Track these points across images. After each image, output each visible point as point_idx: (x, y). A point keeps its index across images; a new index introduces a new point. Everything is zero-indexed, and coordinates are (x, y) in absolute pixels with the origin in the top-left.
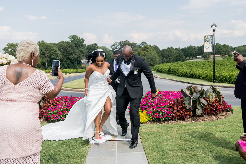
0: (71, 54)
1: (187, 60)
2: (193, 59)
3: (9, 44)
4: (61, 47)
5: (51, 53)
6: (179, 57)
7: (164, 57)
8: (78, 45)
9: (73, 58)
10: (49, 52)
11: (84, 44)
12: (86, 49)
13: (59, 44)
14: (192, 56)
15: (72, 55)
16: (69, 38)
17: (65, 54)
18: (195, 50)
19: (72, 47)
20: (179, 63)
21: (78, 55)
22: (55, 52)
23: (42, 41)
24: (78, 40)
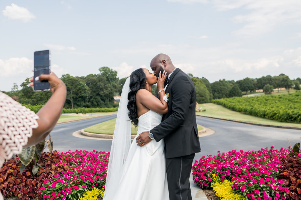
0: (102, 89)
1: (244, 95)
2: (251, 94)
3: (27, 78)
4: (89, 82)
5: (78, 89)
6: (234, 92)
7: (215, 91)
8: (110, 78)
9: (104, 94)
10: (75, 88)
11: (117, 77)
12: (119, 83)
13: (87, 78)
14: (250, 90)
15: (103, 91)
16: (99, 70)
17: (94, 89)
18: (253, 83)
19: (103, 81)
20: (235, 98)
21: (109, 91)
22: (82, 87)
23: (67, 75)
24: (110, 72)
